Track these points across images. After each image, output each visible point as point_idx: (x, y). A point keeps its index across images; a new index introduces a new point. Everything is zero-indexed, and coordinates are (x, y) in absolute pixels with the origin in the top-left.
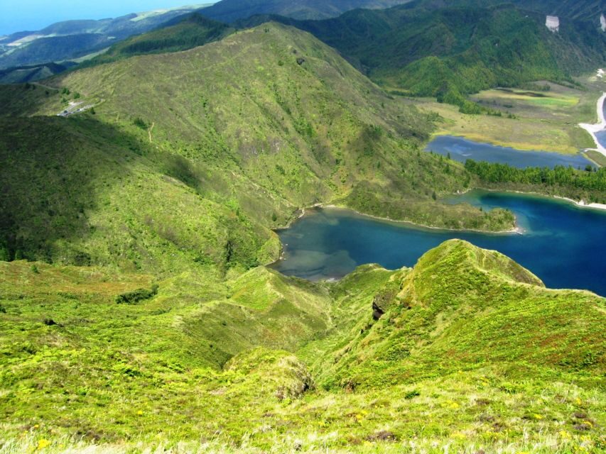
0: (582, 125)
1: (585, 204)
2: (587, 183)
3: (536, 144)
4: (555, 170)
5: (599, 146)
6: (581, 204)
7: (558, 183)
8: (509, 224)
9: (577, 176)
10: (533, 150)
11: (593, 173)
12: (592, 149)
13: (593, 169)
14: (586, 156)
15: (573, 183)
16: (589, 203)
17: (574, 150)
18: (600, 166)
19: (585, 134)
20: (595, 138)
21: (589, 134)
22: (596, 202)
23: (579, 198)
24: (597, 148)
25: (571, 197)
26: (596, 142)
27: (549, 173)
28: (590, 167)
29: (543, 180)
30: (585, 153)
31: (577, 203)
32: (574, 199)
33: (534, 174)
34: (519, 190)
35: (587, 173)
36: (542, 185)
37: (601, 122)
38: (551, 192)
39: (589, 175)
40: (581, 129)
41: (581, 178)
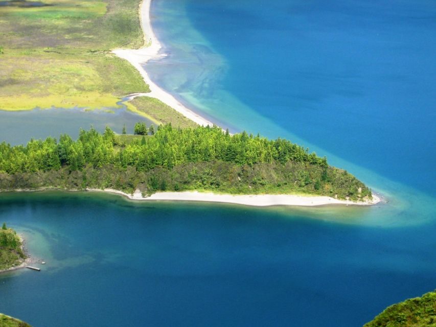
0: (120, 52)
1: (143, 195)
2: (142, 156)
3: (42, 96)
4: (81, 139)
5: (153, 86)
6: (137, 196)
7: (90, 164)
8: (13, 254)
9: (123, 146)
10: (37, 108)
11: (149, 138)
12: (141, 95)
13: (148, 130)
14: (133, 108)
15: (117, 160)
16: (151, 192)
17: (110, 100)
18: (159, 123)
19: (125, 68)
20: (144, 74)
21: (133, 67)
22: (163, 188)
23: (131, 187)
24: (150, 91)
25: (118, 186)
26: (147, 80)
27: (71, 147)
28: (143, 128)
29: (63, 162)
30: (130, 102)
31: (129, 195)
32: (124, 189)
33: (45, 152)
34: (22, 187)
35: (140, 138)
36: (62, 170)
37: (150, 44)
38: (79, 181)
39: (143, 142)
40: (118, 59)
41: (130, 149)
